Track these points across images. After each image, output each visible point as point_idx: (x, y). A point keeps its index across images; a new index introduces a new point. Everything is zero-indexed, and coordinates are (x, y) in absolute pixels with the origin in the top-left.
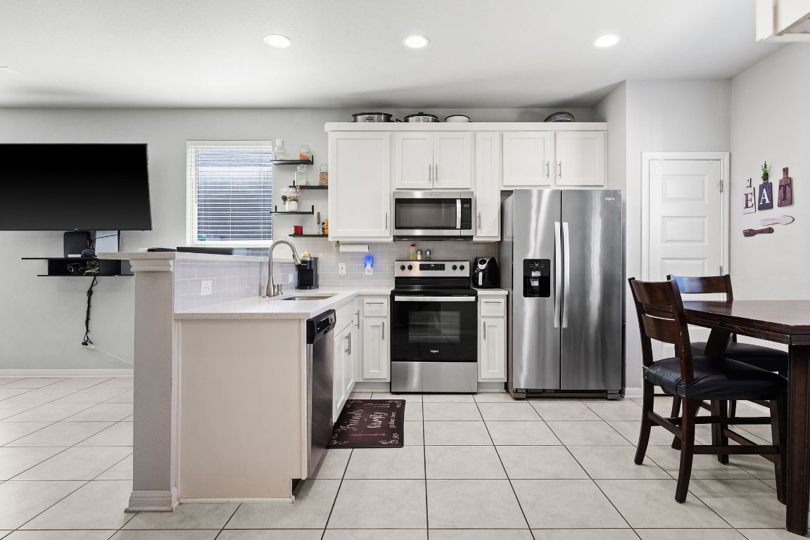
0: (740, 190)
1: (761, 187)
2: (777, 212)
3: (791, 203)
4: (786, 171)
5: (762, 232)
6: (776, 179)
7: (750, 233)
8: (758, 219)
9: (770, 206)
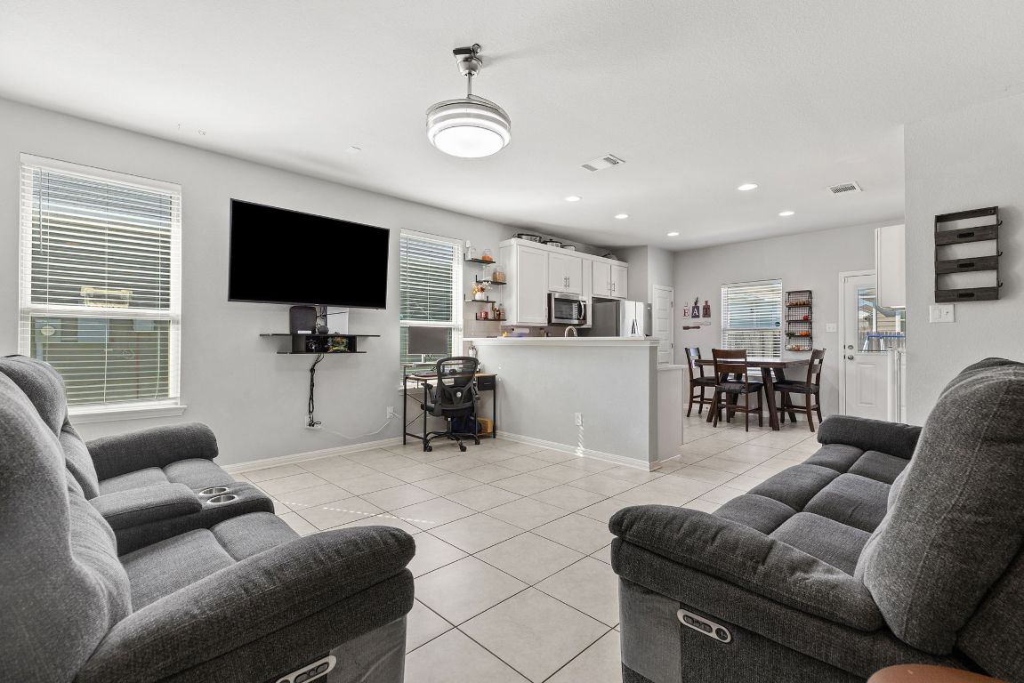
0: (681, 308)
1: (693, 308)
2: (701, 320)
3: (709, 316)
4: (706, 302)
5: (694, 328)
6: (701, 305)
7: (685, 328)
8: (691, 322)
9: (698, 316)
